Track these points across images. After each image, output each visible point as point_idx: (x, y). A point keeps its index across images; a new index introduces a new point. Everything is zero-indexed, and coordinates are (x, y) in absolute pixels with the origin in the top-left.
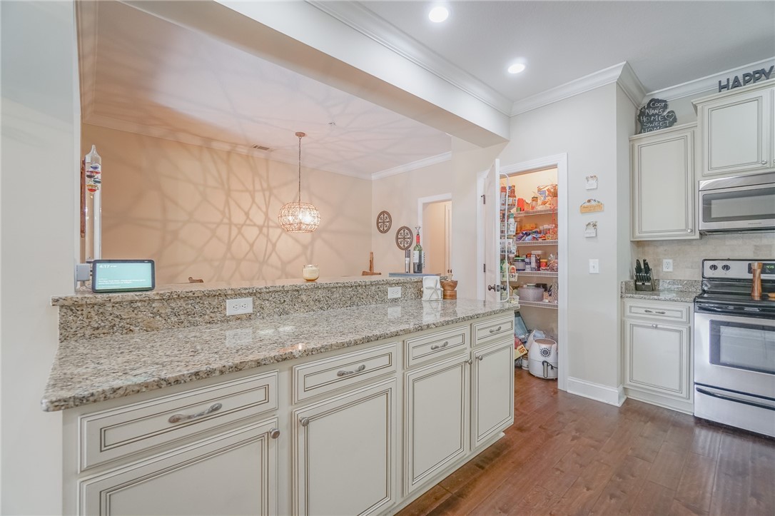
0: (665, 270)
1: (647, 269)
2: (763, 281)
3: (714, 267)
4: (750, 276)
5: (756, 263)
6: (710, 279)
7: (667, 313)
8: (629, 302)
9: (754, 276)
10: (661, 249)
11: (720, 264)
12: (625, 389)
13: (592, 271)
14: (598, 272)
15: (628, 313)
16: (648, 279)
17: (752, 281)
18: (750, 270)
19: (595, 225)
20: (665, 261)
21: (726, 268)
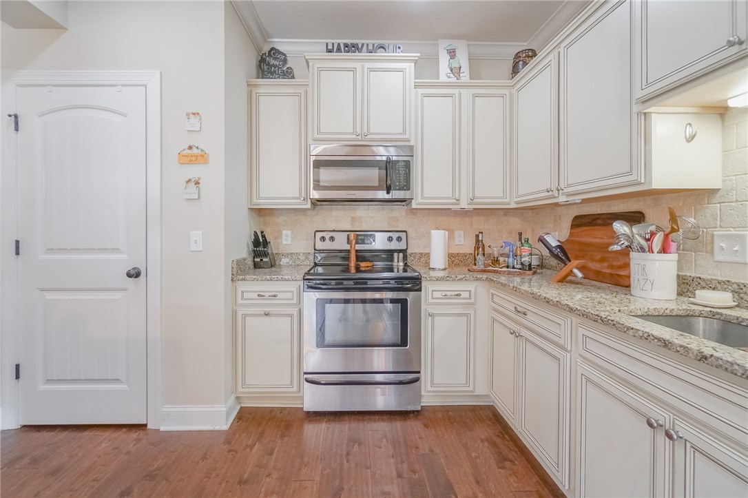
0: (284, 242)
1: (266, 243)
2: (357, 251)
3: (323, 239)
4: (347, 247)
5: (352, 234)
6: (320, 251)
7: (280, 296)
8: (242, 286)
9: (351, 247)
10: (280, 220)
11: (327, 235)
12: (238, 398)
13: (193, 248)
14: (201, 249)
15: (240, 301)
16: (266, 255)
17: (349, 251)
18: (349, 241)
19: (197, 183)
20: (284, 232)
21: (332, 239)
